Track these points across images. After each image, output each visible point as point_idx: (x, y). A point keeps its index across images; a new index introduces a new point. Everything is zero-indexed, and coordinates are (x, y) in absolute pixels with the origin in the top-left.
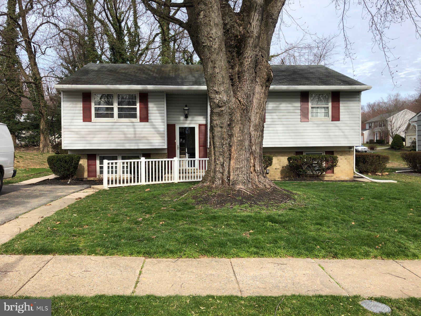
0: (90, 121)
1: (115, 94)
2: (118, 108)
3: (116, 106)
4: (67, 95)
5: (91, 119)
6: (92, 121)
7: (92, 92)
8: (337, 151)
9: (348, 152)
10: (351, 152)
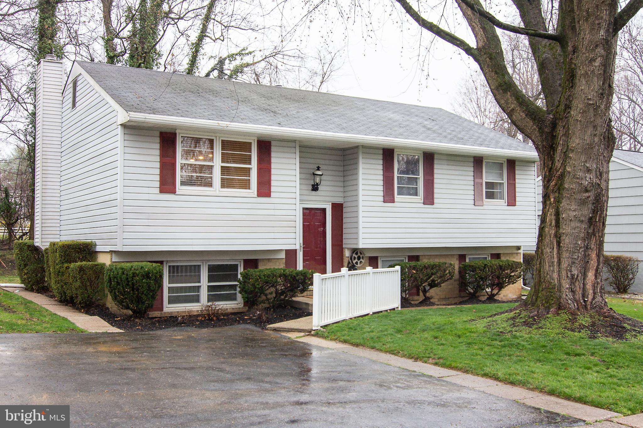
0: (173, 191)
1: (218, 138)
2: (222, 167)
3: (217, 163)
4: (137, 135)
5: (175, 188)
6: (177, 193)
7: (177, 132)
8: (504, 254)
9: (516, 254)
10: (518, 254)
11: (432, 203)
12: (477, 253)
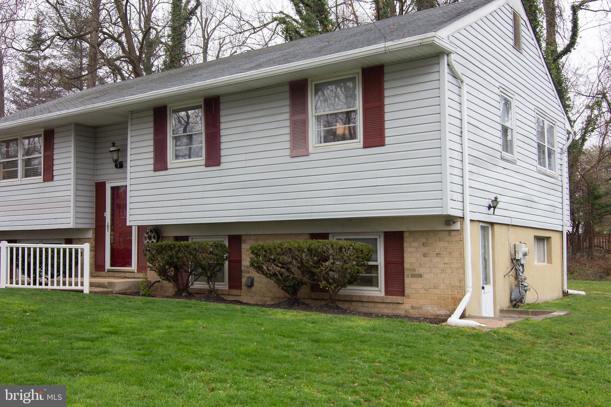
1: (20, 136)
3: (20, 158)
8: (411, 232)
9: (447, 233)
10: (453, 233)
11: (218, 163)
12: (345, 231)
